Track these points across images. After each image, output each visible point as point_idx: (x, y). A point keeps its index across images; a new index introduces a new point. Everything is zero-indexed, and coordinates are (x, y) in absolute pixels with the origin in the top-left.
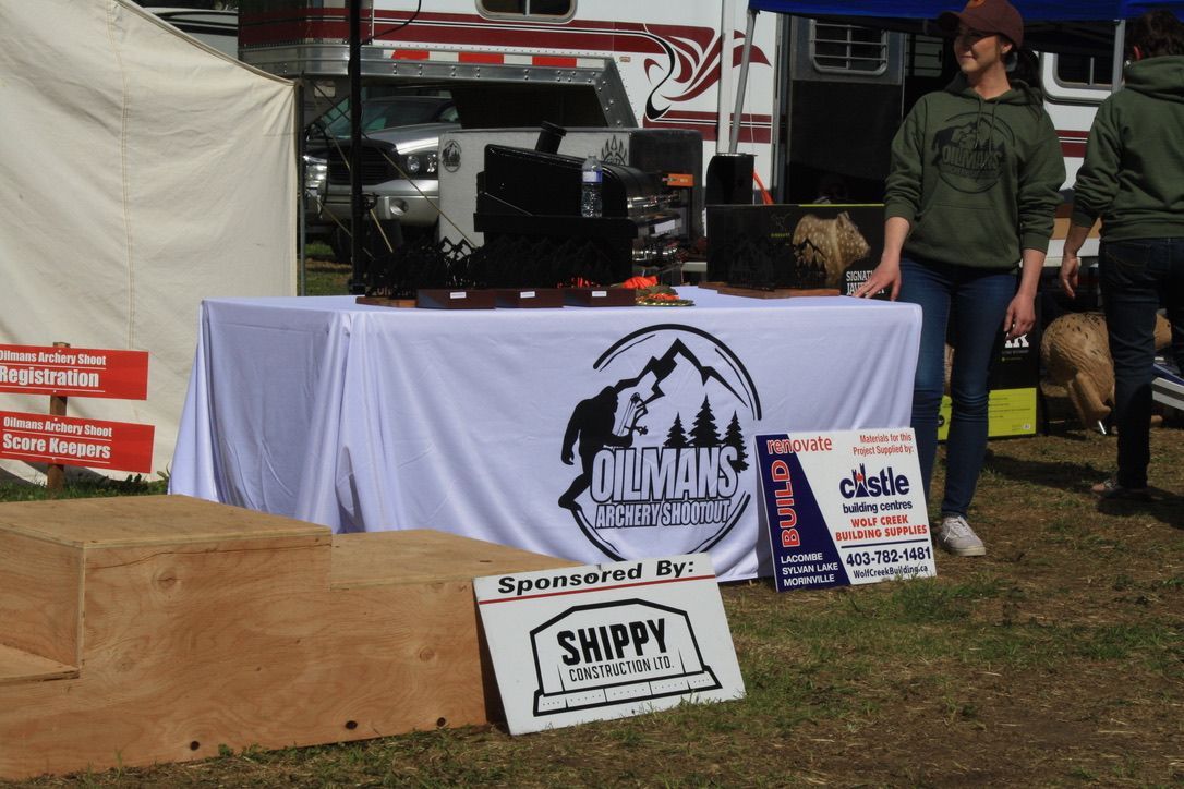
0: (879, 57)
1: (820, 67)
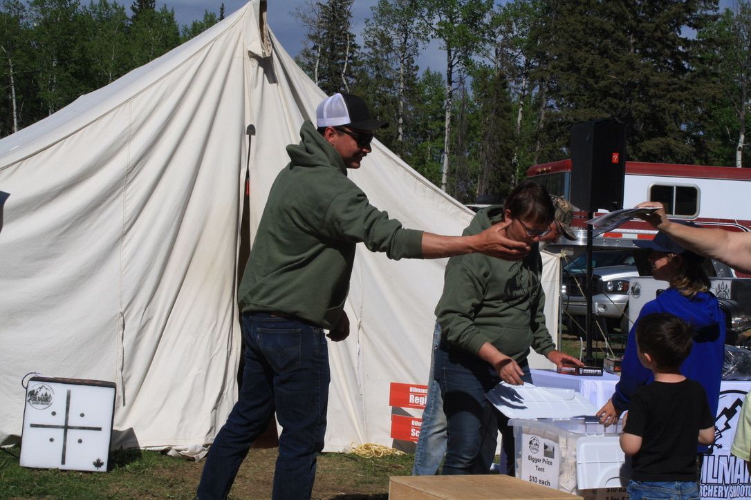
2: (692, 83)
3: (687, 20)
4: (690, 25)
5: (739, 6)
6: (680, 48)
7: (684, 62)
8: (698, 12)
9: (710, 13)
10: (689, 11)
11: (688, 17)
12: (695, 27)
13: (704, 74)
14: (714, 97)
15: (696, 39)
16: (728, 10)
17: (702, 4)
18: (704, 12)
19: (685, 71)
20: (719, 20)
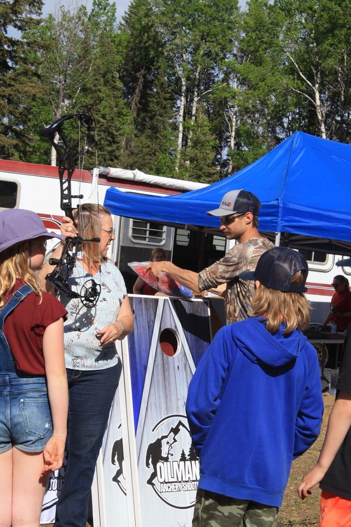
0: (162, 237)
1: (134, 240)
2: (15, 80)
3: (13, 21)
4: (16, 26)
5: (60, 12)
6: (6, 47)
7: (8, 60)
8: (24, 15)
9: (35, 17)
10: (15, 13)
11: (14, 18)
12: (20, 28)
13: (25, 73)
14: (34, 95)
15: (20, 39)
16: (50, 16)
17: (27, 7)
18: (28, 16)
19: (9, 68)
20: (42, 24)
